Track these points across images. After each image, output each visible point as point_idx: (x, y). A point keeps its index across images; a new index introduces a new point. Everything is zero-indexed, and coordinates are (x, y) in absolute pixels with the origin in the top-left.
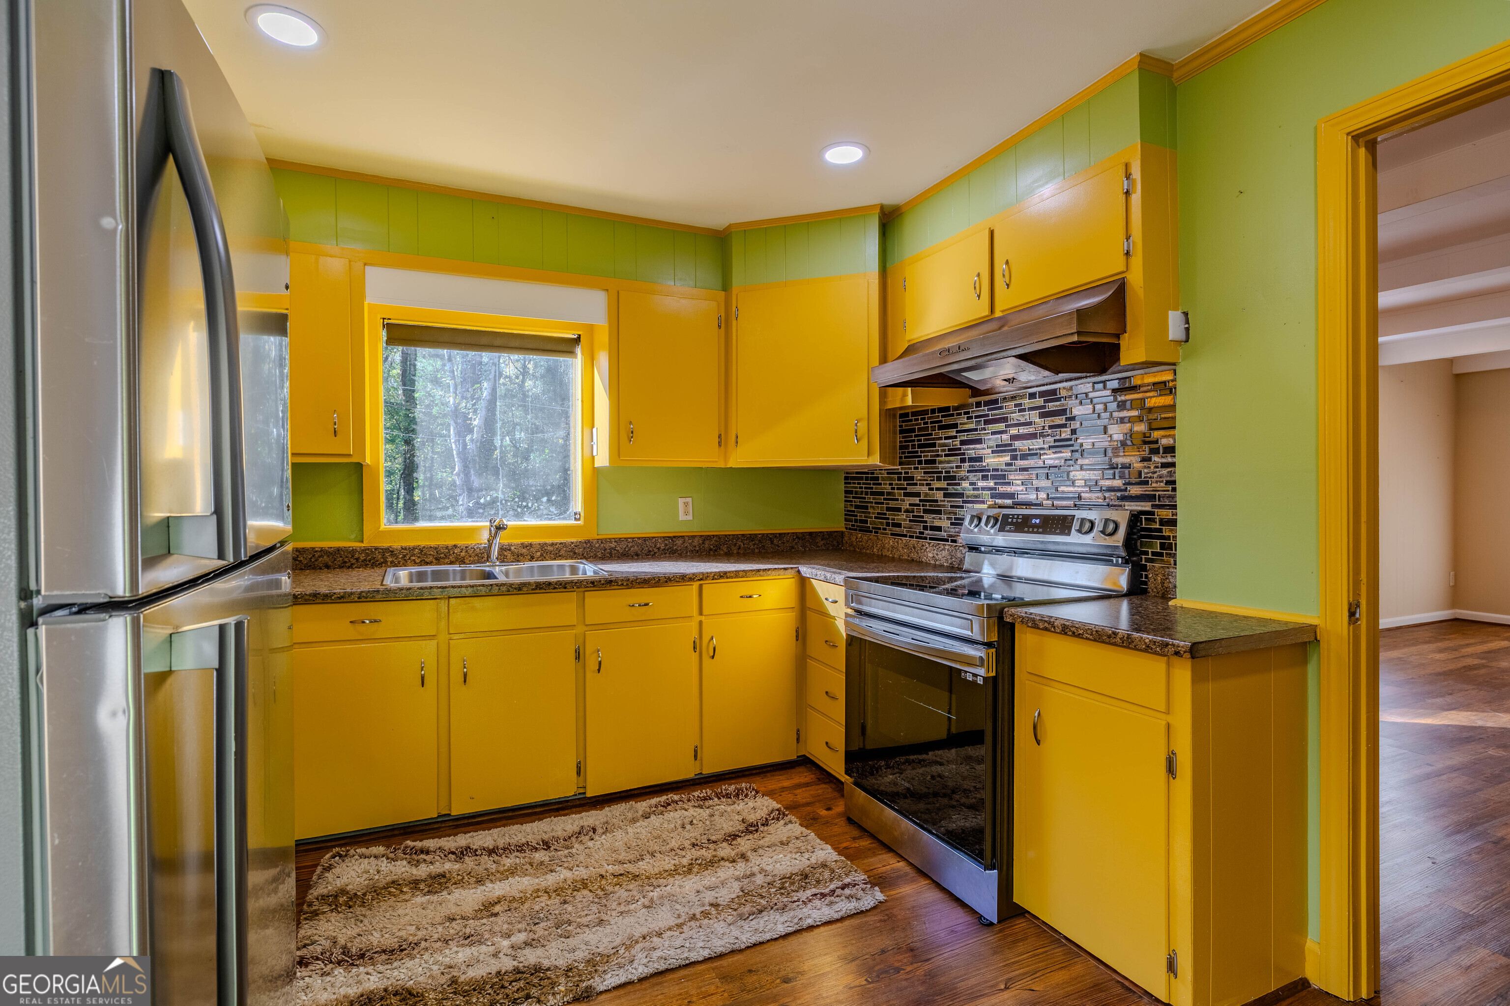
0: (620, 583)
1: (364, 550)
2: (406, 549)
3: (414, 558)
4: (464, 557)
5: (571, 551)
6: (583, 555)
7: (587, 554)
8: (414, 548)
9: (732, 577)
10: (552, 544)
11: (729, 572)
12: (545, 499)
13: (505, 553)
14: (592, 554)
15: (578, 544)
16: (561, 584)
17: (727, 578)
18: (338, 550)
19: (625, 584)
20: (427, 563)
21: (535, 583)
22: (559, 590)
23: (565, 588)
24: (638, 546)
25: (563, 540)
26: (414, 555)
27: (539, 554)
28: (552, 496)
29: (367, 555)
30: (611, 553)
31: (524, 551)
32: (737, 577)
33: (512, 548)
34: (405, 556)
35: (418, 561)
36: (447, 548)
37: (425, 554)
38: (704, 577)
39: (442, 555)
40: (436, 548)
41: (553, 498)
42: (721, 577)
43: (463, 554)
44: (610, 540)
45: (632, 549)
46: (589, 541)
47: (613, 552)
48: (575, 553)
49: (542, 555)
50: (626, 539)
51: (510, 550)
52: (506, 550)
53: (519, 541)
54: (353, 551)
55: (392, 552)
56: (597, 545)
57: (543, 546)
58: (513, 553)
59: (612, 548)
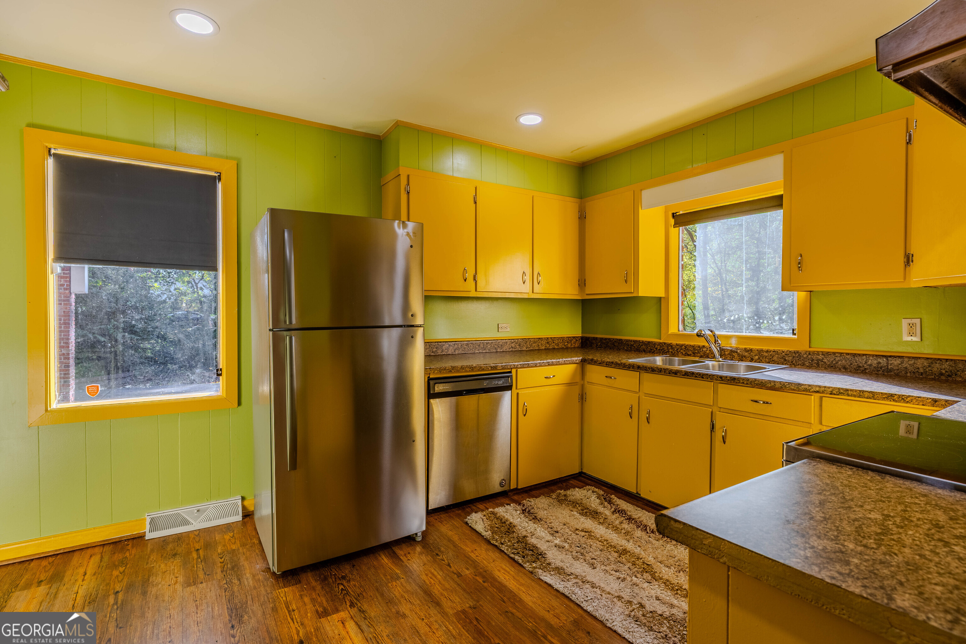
0: (741, 381)
1: (660, 344)
2: (678, 345)
3: (682, 351)
4: (708, 354)
5: (782, 358)
6: (792, 362)
7: (796, 362)
8: (682, 345)
9: (855, 396)
10: (767, 351)
11: (851, 390)
12: (777, 318)
13: (734, 354)
14: (800, 363)
15: (788, 353)
16: (700, 375)
17: (848, 395)
18: (649, 342)
19: (745, 383)
20: (688, 355)
21: (685, 371)
22: (698, 378)
23: (703, 378)
24: (846, 361)
25: (776, 349)
26: (682, 349)
27: (757, 357)
28: (783, 316)
29: (661, 347)
30: (818, 364)
31: (746, 354)
32: (860, 396)
33: (738, 351)
34: (677, 349)
35: (684, 353)
36: (699, 347)
37: (688, 349)
38: (821, 391)
39: (696, 351)
40: (693, 346)
41: (784, 317)
42: (840, 393)
43: (708, 352)
44: (818, 353)
45: (840, 363)
46: (798, 352)
47: (820, 363)
48: (785, 360)
49: (759, 358)
50: (834, 353)
51: (737, 352)
52: (734, 352)
53: (744, 347)
54: (654, 344)
55: (672, 346)
56: (805, 356)
57: (760, 351)
58: (739, 354)
59: (819, 360)
